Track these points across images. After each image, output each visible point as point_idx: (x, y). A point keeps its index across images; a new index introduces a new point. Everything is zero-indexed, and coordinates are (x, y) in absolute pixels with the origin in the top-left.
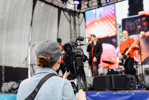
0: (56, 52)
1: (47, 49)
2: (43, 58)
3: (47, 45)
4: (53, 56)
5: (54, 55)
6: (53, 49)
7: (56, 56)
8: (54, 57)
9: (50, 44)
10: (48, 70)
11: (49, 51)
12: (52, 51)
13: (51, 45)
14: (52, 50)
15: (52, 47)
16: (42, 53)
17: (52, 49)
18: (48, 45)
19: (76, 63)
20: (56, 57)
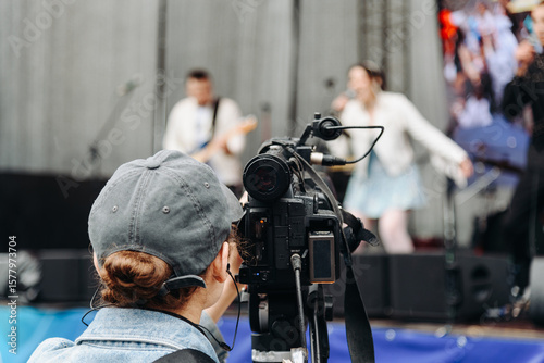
0: (200, 228)
1: (151, 218)
2: (128, 269)
3: (151, 194)
4: (185, 255)
5: (192, 248)
6: (185, 213)
7: (201, 251)
8: (191, 260)
9: (169, 188)
10: (157, 325)
11: (162, 229)
12: (178, 227)
13: (172, 194)
14: (178, 219)
15: (179, 205)
16: (124, 241)
17: (178, 212)
18: (155, 190)
19: (305, 262)
20: (203, 257)
